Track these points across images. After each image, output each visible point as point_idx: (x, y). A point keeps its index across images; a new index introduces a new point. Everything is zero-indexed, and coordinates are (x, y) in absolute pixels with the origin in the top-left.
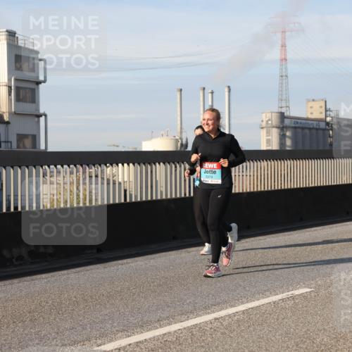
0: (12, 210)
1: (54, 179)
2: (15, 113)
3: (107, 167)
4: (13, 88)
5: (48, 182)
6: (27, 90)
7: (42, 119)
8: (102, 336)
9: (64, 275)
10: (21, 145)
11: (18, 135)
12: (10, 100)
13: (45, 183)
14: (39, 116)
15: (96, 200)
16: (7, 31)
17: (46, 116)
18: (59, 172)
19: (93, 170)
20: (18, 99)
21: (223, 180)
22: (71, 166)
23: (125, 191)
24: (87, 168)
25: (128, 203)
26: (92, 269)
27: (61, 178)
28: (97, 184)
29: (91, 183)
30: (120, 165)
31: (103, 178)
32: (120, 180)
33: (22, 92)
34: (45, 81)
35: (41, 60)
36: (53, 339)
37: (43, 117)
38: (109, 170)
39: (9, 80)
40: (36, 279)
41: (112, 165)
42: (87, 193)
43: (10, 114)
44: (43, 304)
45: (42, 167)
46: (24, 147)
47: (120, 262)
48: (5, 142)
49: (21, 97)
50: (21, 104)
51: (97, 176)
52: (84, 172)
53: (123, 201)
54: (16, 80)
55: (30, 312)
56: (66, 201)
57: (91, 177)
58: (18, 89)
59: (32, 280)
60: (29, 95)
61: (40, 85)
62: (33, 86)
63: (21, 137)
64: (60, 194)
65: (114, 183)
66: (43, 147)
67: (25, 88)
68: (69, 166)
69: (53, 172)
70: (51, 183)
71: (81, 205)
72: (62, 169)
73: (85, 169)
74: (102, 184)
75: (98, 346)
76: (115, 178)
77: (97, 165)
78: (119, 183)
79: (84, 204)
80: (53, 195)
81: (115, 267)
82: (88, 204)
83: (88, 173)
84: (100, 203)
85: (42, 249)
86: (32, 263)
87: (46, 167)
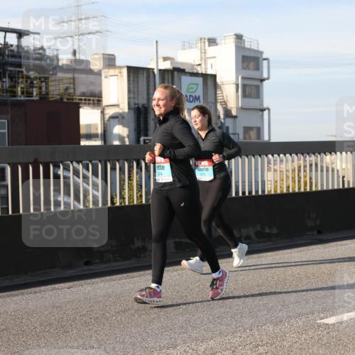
0: (241, 194)
1: (277, 167)
2: (242, 108)
3: (326, 155)
4: (240, 85)
5: (272, 170)
6: (253, 87)
7: (266, 113)
8: (324, 310)
9: (288, 253)
10: (247, 137)
11: (244, 127)
12: (237, 97)
13: (269, 170)
14: (263, 110)
15: (316, 186)
16: (235, 35)
17: (269, 110)
18: (281, 161)
19: (313, 158)
20: (245, 95)
22: (293, 155)
23: (343, 177)
24: (308, 157)
25: (347, 189)
26: (313, 249)
27: (283, 166)
28: (316, 170)
29: (311, 171)
30: (338, 153)
31: (322, 167)
32: (339, 168)
33: (247, 89)
34: (268, 79)
35: (265, 59)
36: (280, 311)
37: (267, 111)
38: (328, 158)
39: (237, 78)
40: (263, 257)
41: (330, 153)
42: (308, 179)
43: (238, 109)
44: (270, 279)
45: (266, 156)
46: (250, 138)
47: (339, 243)
48: (233, 134)
49: (247, 93)
50: (247, 100)
51: (316, 165)
52: (305, 161)
53: (341, 187)
54: (243, 78)
55: (258, 286)
56: (289, 187)
57: (311, 165)
58: (244, 86)
59: (259, 257)
60: (254, 91)
61: (264, 82)
62: (257, 83)
63: (247, 130)
64: (283, 180)
65: (333, 171)
66: (266, 138)
67: (251, 86)
68: (291, 155)
69: (276, 160)
70: (275, 171)
71: (302, 190)
72: (284, 158)
73: (306, 157)
74: (322, 171)
75: (321, 319)
76: (334, 165)
77: (317, 154)
78: (338, 171)
79: (305, 189)
80: (276, 182)
81: (335, 248)
82: (308, 190)
83: (308, 161)
84: (319, 189)
85: (267, 230)
86: (259, 242)
87: (270, 156)
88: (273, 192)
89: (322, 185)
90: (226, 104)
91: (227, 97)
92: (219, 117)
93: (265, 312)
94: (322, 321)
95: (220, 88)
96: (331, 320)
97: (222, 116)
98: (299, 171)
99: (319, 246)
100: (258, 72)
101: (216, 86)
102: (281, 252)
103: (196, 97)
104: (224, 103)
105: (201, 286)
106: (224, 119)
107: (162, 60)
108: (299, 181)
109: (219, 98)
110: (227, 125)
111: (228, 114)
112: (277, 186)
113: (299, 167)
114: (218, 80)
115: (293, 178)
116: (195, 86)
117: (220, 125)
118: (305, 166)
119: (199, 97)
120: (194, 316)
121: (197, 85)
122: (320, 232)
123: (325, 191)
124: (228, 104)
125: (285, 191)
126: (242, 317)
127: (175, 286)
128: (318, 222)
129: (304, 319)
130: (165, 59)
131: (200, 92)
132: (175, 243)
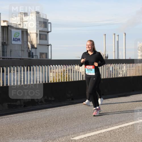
1: (54, 71)
2: (39, 44)
3: (75, 66)
4: (38, 34)
5: (52, 72)
7: (50, 47)
8: (74, 134)
9: (58, 109)
10: (41, 57)
11: (40, 53)
12: (37, 39)
13: (51, 72)
14: (48, 45)
15: (71, 79)
17: (51, 45)
18: (56, 68)
19: (70, 67)
20: (40, 39)
21: (95, 73)
22: (61, 65)
23: (83, 75)
24: (68, 66)
25: (84, 80)
26: (69, 107)
27: (57, 70)
28: (71, 72)
29: (69, 72)
31: (74, 71)
32: (81, 71)
33: (41, 36)
34: (51, 32)
35: (49, 23)
36: (55, 134)
37: (50, 46)
39: (37, 31)
40: (48, 110)
41: (77, 65)
42: (68, 76)
43: (37, 44)
44: (51, 120)
45: (50, 66)
46: (43, 58)
48: (35, 56)
49: (41, 38)
50: (41, 41)
51: (71, 70)
52: (66, 68)
53: (82, 79)
54: (39, 31)
55: (45, 124)
57: (69, 70)
58: (40, 35)
59: (46, 111)
60: (44, 37)
61: (49, 33)
62: (46, 33)
63: (41, 54)
64: (57, 76)
65: (78, 72)
66: (50, 58)
67: (44, 34)
68: (60, 65)
69: (54, 68)
70: (53, 72)
71: (65, 81)
72: (57, 67)
73: (67, 66)
74: (74, 72)
75: (72, 138)
76: (79, 70)
77: (71, 65)
78: (80, 72)
79: (66, 80)
80: (54, 77)
81: (79, 106)
82: (68, 81)
83: (68, 68)
84: (73, 80)
85: (50, 99)
86: (46, 104)
87: (51, 66)
88: (52, 82)
89: (74, 79)
90: (32, 42)
91: (32, 39)
92: (29, 48)
93: (48, 135)
94: (73, 138)
95: (29, 35)
96: (77, 138)
97: (30, 48)
98: (64, 72)
99: (72, 105)
100: (46, 28)
101: (27, 34)
102: (56, 108)
103: (18, 38)
104: (31, 42)
105: (20, 124)
106: (31, 49)
107: (3, 21)
108: (64, 77)
109: (29, 40)
110: (32, 52)
111: (33, 46)
112: (54, 79)
113: (64, 71)
114: (28, 32)
115: (61, 76)
116: (18, 34)
117: (29, 51)
118: (67, 70)
119: (20, 39)
120: (16, 137)
121: (19, 33)
122: (72, 99)
123: (75, 81)
124: (33, 42)
125: (58, 81)
126: (38, 138)
127: (8, 124)
128: (72, 95)
129: (65, 138)
130: (4, 21)
131: (20, 37)
132: (8, 104)
